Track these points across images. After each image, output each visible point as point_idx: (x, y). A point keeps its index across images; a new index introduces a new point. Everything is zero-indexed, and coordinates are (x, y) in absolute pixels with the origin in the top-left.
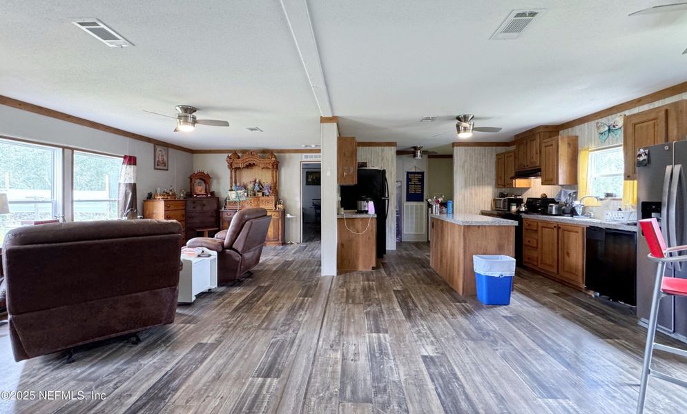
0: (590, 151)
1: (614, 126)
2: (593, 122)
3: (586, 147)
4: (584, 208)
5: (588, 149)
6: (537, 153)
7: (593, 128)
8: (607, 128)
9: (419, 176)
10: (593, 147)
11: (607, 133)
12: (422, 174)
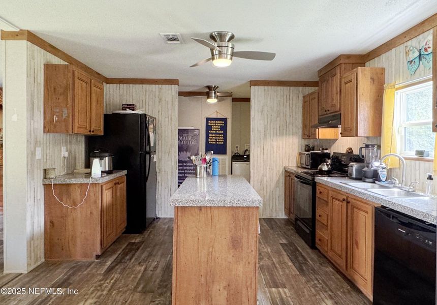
0: (397, 89)
1: (426, 50)
2: (402, 46)
3: (393, 83)
4: (390, 171)
5: (394, 85)
6: (337, 94)
7: (402, 54)
8: (417, 54)
9: (221, 123)
10: (400, 82)
11: (417, 60)
12: (225, 120)
